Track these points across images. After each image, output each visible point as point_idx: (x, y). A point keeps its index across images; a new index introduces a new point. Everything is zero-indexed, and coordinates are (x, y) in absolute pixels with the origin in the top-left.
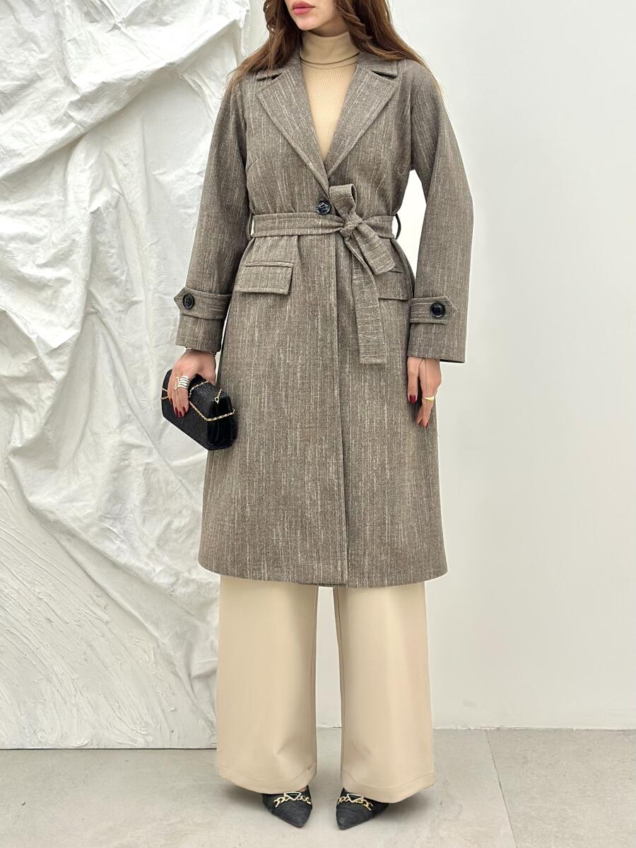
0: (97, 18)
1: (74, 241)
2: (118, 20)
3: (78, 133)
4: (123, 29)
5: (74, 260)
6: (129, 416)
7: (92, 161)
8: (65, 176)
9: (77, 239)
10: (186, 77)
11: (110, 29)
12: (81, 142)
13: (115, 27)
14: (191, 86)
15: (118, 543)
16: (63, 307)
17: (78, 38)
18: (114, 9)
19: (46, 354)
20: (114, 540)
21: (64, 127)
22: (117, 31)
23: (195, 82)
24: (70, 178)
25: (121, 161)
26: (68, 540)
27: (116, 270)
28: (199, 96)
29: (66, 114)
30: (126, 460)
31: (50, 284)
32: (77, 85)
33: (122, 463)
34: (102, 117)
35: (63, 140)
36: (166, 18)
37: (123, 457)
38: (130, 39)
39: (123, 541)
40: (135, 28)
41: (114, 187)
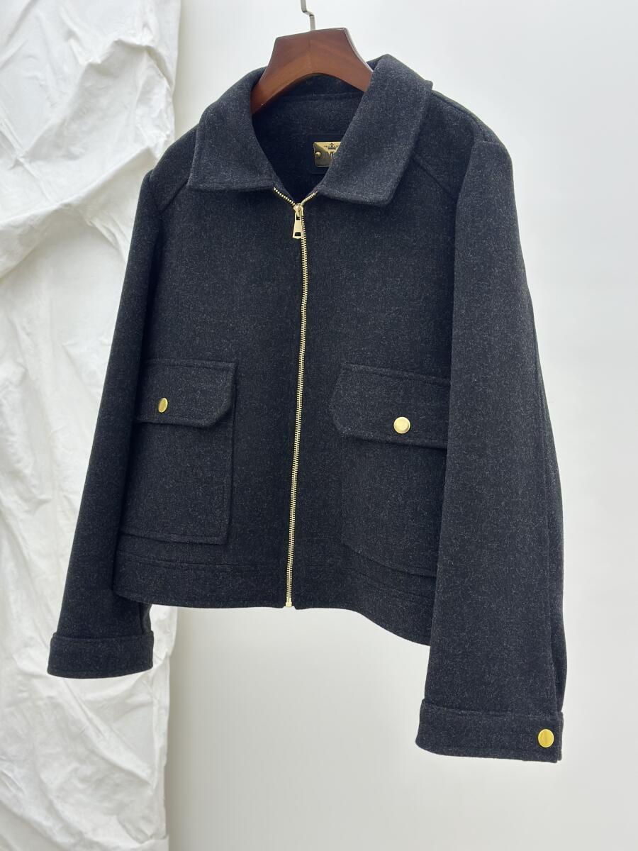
2: (21, 155)
4: (27, 166)
6: (32, 638)
10: (97, 224)
11: (12, 165)
13: (17, 164)
14: (102, 236)
15: (12, 789)
18: (17, 141)
20: (9, 786)
22: (19, 169)
23: (109, 230)
25: (24, 328)
27: (19, 461)
28: (114, 247)
30: (21, 691)
33: (20, 695)
36: (75, 149)
37: (21, 688)
38: (32, 176)
39: (19, 789)
40: (41, 163)
41: (20, 360)
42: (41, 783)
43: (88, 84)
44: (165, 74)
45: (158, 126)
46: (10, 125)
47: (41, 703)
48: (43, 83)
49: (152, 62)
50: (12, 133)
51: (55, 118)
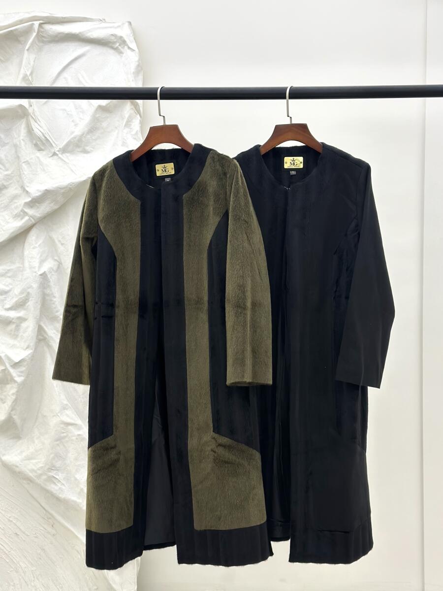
0: (43, 148)
1: (28, 293)
2: (57, 150)
3: (30, 223)
4: (60, 155)
5: (29, 305)
6: (67, 405)
7: (40, 242)
8: (23, 251)
9: (31, 292)
11: (51, 155)
12: (32, 230)
13: (55, 154)
15: (59, 485)
16: (22, 335)
17: (29, 161)
18: (53, 142)
19: (11, 366)
20: (57, 483)
21: (22, 219)
22: (55, 157)
24: (26, 253)
25: (60, 241)
26: (29, 484)
27: (57, 312)
29: (22, 211)
30: (64, 433)
31: (13, 321)
32: (29, 191)
33: (62, 435)
34: (46, 212)
35: (21, 227)
36: (87, 148)
37: (63, 431)
38: (65, 161)
39: (63, 484)
40: (68, 155)
41: (56, 258)
42: (76, 479)
43: (97, 116)
44: (139, 112)
45: (135, 139)
46: (49, 133)
47: (74, 438)
48: (69, 113)
49: (132, 107)
50: (51, 138)
51: (78, 131)
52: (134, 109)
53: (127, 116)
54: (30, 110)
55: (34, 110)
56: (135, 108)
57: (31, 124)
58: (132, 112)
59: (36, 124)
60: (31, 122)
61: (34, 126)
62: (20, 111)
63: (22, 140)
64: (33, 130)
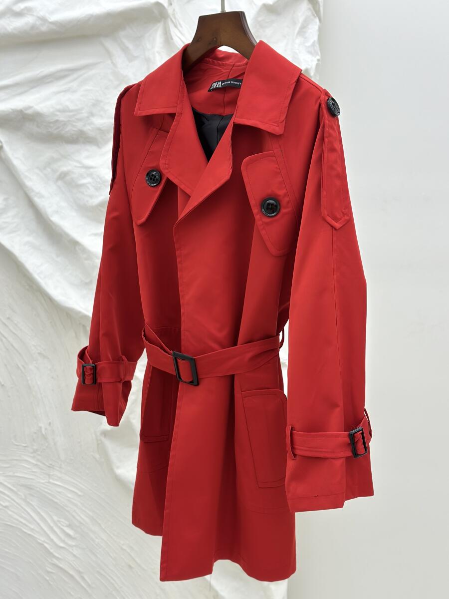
52: (312, 9)
53: (301, 19)
54: (170, 11)
55: (174, 10)
56: (314, 8)
57: (169, 30)
58: (309, 13)
59: (177, 29)
60: (171, 28)
61: (174, 31)
62: (156, 12)
63: (157, 52)
64: (172, 39)
